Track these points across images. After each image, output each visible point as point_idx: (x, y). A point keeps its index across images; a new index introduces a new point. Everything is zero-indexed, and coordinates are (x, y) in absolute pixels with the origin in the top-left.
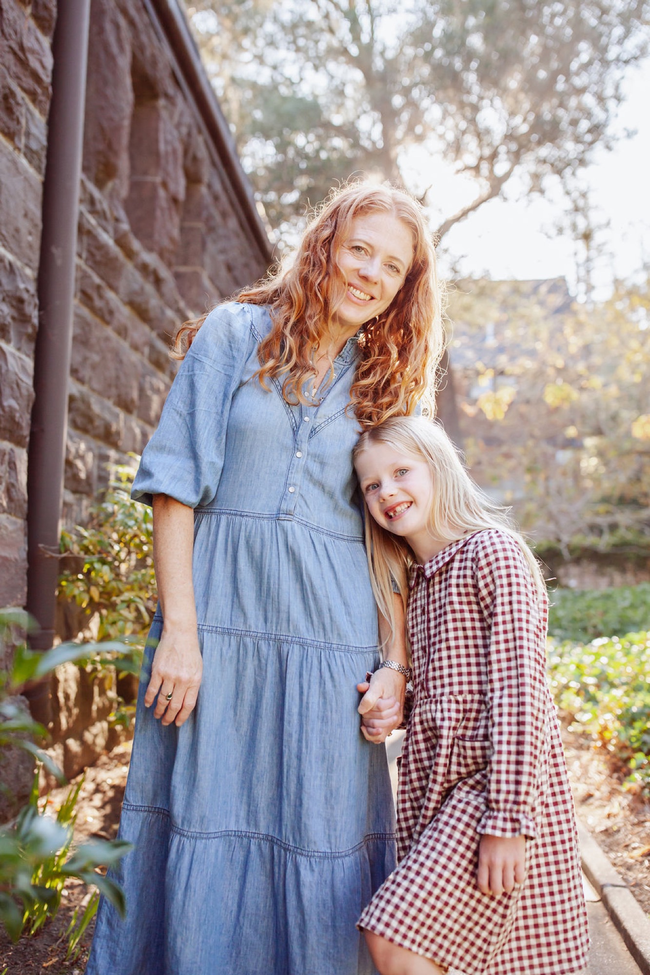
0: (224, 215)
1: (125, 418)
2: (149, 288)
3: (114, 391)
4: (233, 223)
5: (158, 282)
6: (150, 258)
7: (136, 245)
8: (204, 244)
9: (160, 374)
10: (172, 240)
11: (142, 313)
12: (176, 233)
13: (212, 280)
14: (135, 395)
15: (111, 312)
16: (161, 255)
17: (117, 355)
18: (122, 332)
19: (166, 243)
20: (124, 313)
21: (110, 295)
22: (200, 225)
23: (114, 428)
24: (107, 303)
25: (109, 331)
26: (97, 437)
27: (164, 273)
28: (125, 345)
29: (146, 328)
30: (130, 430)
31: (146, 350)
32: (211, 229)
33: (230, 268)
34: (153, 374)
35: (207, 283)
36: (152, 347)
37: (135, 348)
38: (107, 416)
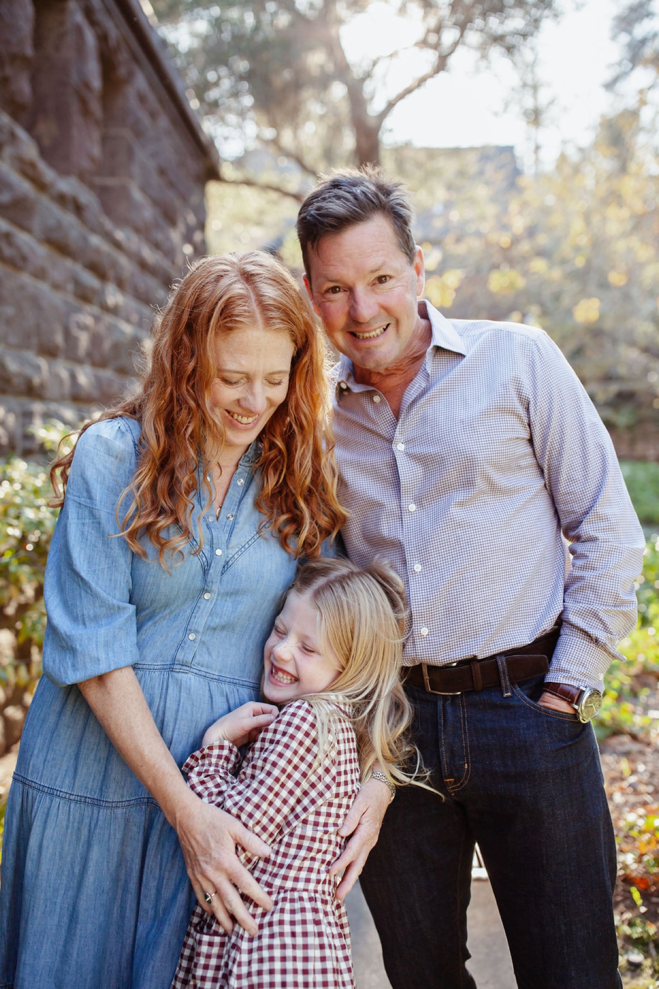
0: (153, 115)
1: (50, 366)
2: (69, 219)
3: (34, 341)
4: (164, 122)
5: (78, 209)
6: (66, 185)
7: (48, 174)
8: (130, 154)
9: (88, 308)
10: (93, 160)
11: (61, 248)
12: (96, 151)
13: (144, 189)
14: (59, 339)
15: (24, 259)
16: (82, 177)
17: (35, 301)
18: (40, 274)
19: (85, 164)
20: (40, 252)
21: (23, 238)
22: (126, 133)
23: (36, 380)
24: (18, 249)
25: (26, 278)
26: (18, 393)
27: (86, 197)
28: (44, 287)
29: (68, 263)
30: (57, 376)
31: (70, 287)
32: (139, 133)
33: (162, 172)
34: (78, 310)
35: (137, 195)
36: (77, 283)
37: (56, 287)
38: (28, 371)
